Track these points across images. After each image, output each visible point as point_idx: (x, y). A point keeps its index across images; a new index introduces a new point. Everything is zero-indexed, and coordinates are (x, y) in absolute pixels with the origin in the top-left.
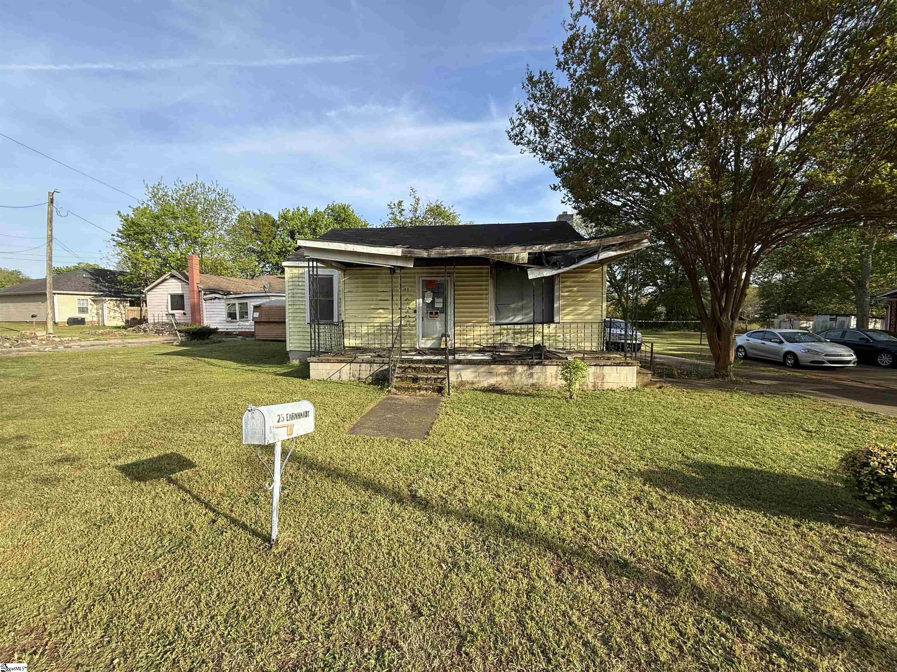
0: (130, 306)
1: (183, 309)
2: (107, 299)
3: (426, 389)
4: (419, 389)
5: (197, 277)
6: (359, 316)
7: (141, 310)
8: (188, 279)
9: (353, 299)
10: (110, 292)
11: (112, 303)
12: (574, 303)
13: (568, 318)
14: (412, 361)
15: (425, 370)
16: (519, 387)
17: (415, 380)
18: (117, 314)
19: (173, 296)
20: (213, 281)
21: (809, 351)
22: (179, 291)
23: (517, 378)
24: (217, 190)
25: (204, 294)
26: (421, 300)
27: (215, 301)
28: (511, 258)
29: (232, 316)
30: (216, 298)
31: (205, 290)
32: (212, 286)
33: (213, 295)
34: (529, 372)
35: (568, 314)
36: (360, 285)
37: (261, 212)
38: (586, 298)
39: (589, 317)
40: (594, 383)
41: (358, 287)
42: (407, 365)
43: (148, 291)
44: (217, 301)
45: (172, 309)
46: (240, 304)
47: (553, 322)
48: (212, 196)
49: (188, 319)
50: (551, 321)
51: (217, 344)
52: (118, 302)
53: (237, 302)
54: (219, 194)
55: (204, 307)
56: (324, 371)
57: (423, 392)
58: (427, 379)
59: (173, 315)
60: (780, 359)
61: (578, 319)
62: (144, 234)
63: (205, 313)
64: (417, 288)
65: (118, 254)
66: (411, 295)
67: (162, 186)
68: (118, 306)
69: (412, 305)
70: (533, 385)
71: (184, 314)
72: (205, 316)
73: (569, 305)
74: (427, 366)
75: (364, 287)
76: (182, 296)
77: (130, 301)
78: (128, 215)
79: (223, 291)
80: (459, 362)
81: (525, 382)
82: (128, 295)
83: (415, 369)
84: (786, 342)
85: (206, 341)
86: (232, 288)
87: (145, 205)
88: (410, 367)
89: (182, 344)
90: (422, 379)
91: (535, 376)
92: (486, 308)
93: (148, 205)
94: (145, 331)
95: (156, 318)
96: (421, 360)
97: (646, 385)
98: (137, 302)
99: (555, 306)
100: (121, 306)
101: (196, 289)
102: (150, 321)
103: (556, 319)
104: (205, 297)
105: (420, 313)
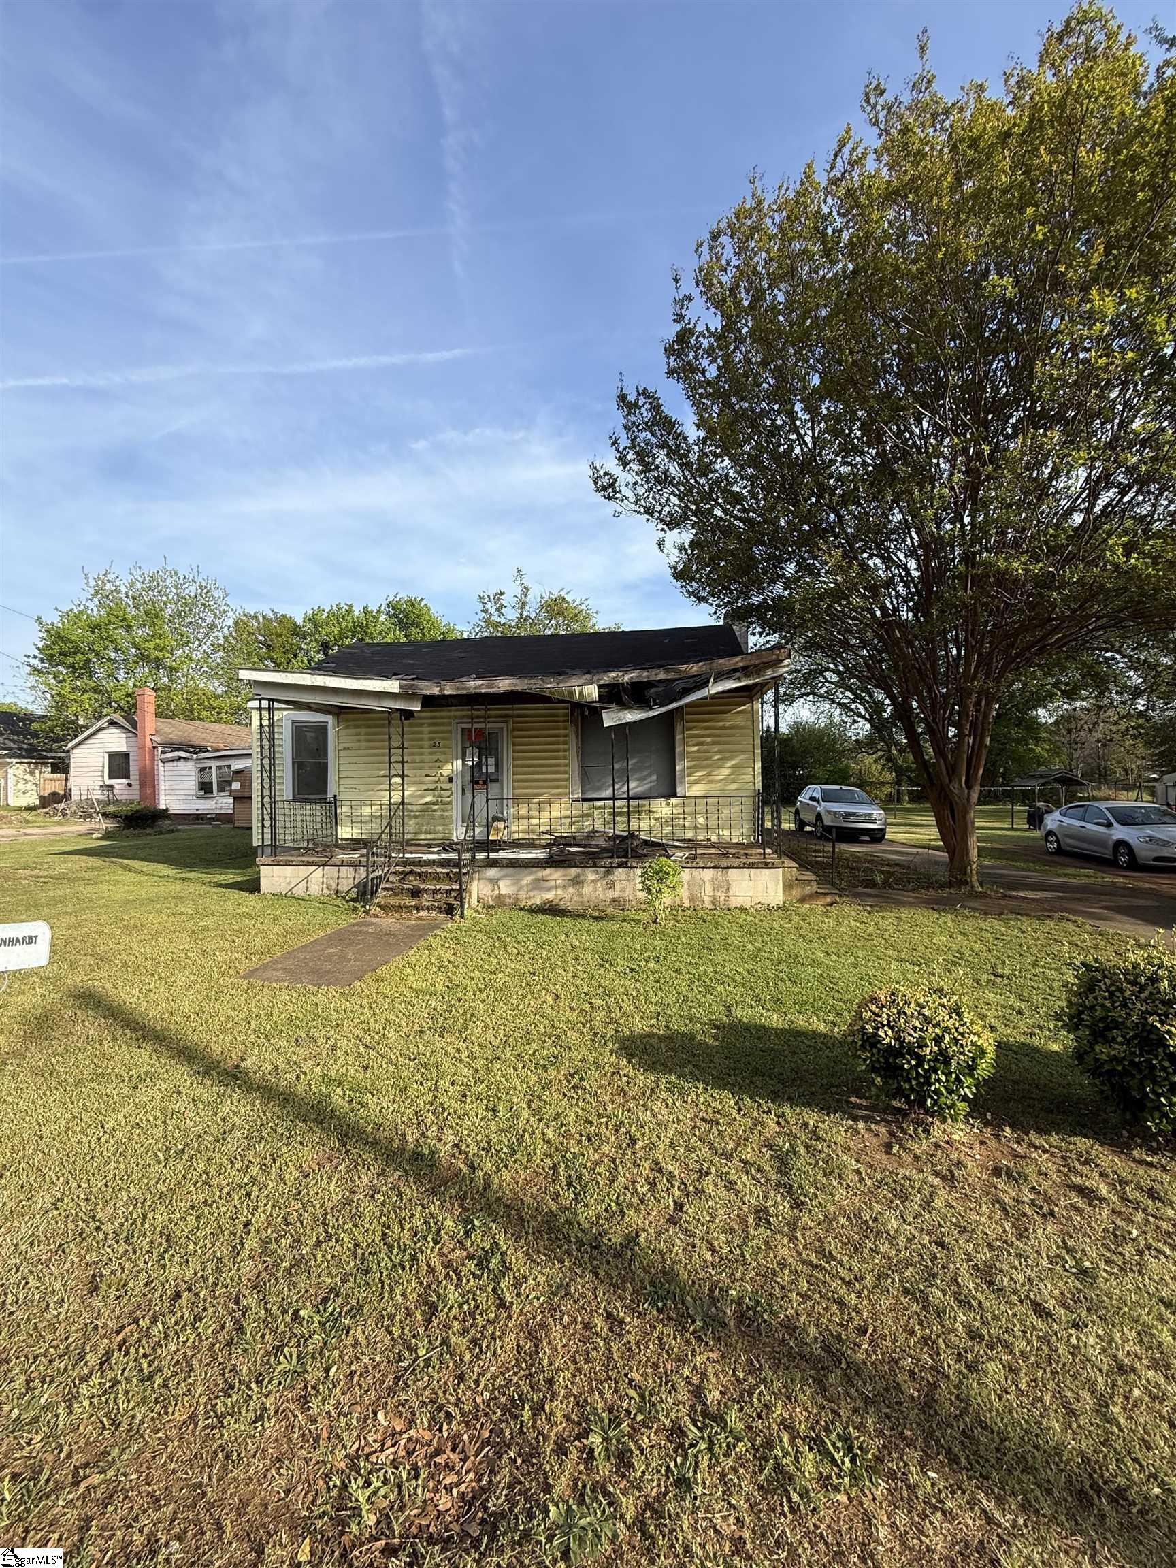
0: (53, 772)
1: (128, 777)
2: (14, 761)
3: (428, 909)
4: (417, 908)
5: (150, 723)
6: (362, 788)
7: (66, 779)
8: (135, 727)
9: (350, 760)
10: (20, 749)
11: (22, 767)
12: (705, 763)
13: (697, 790)
14: (419, 863)
15: (436, 877)
16: (592, 904)
17: (416, 893)
18: (30, 786)
19: (112, 756)
20: (179, 729)
21: (1152, 839)
22: (122, 747)
23: (588, 889)
24: (199, 580)
25: (163, 752)
26: (460, 762)
27: (179, 763)
28: (571, 693)
29: (205, 787)
30: (180, 758)
31: (164, 745)
32: (175, 740)
33: (176, 754)
34: (607, 879)
35: (696, 782)
36: (363, 737)
37: (275, 614)
38: (728, 755)
39: (734, 787)
40: (714, 897)
41: (359, 741)
42: (407, 869)
43: (74, 748)
44: (182, 763)
45: (110, 778)
46: (219, 767)
47: (675, 795)
48: (192, 590)
49: (134, 794)
50: (670, 793)
51: (167, 836)
52: (32, 766)
53: (214, 764)
54: (201, 586)
55: (162, 773)
56: (282, 880)
57: (423, 913)
58: (435, 892)
59: (112, 787)
60: (1108, 854)
61: (715, 789)
62: (75, 653)
63: (162, 783)
64: (454, 742)
65: (32, 688)
66: (444, 753)
67: (110, 577)
68: (32, 773)
69: (446, 770)
70: (614, 900)
71: (129, 785)
72: (162, 787)
73: (697, 768)
74: (439, 870)
75: (369, 741)
76: (126, 756)
77: (52, 764)
78: (53, 624)
79: (193, 746)
80: (494, 864)
81: (602, 897)
82: (49, 755)
83: (420, 875)
84: (1116, 825)
85: (148, 831)
86: (210, 741)
87: (82, 608)
88: (411, 872)
89: (107, 835)
90: (426, 891)
91: (618, 886)
92: (566, 773)
93: (87, 608)
94: (64, 814)
95: (84, 792)
96: (434, 861)
97: (803, 900)
98: (62, 767)
99: (678, 768)
100: (37, 772)
101: (148, 744)
102: (75, 797)
103: (680, 791)
104: (164, 756)
105: (458, 782)
